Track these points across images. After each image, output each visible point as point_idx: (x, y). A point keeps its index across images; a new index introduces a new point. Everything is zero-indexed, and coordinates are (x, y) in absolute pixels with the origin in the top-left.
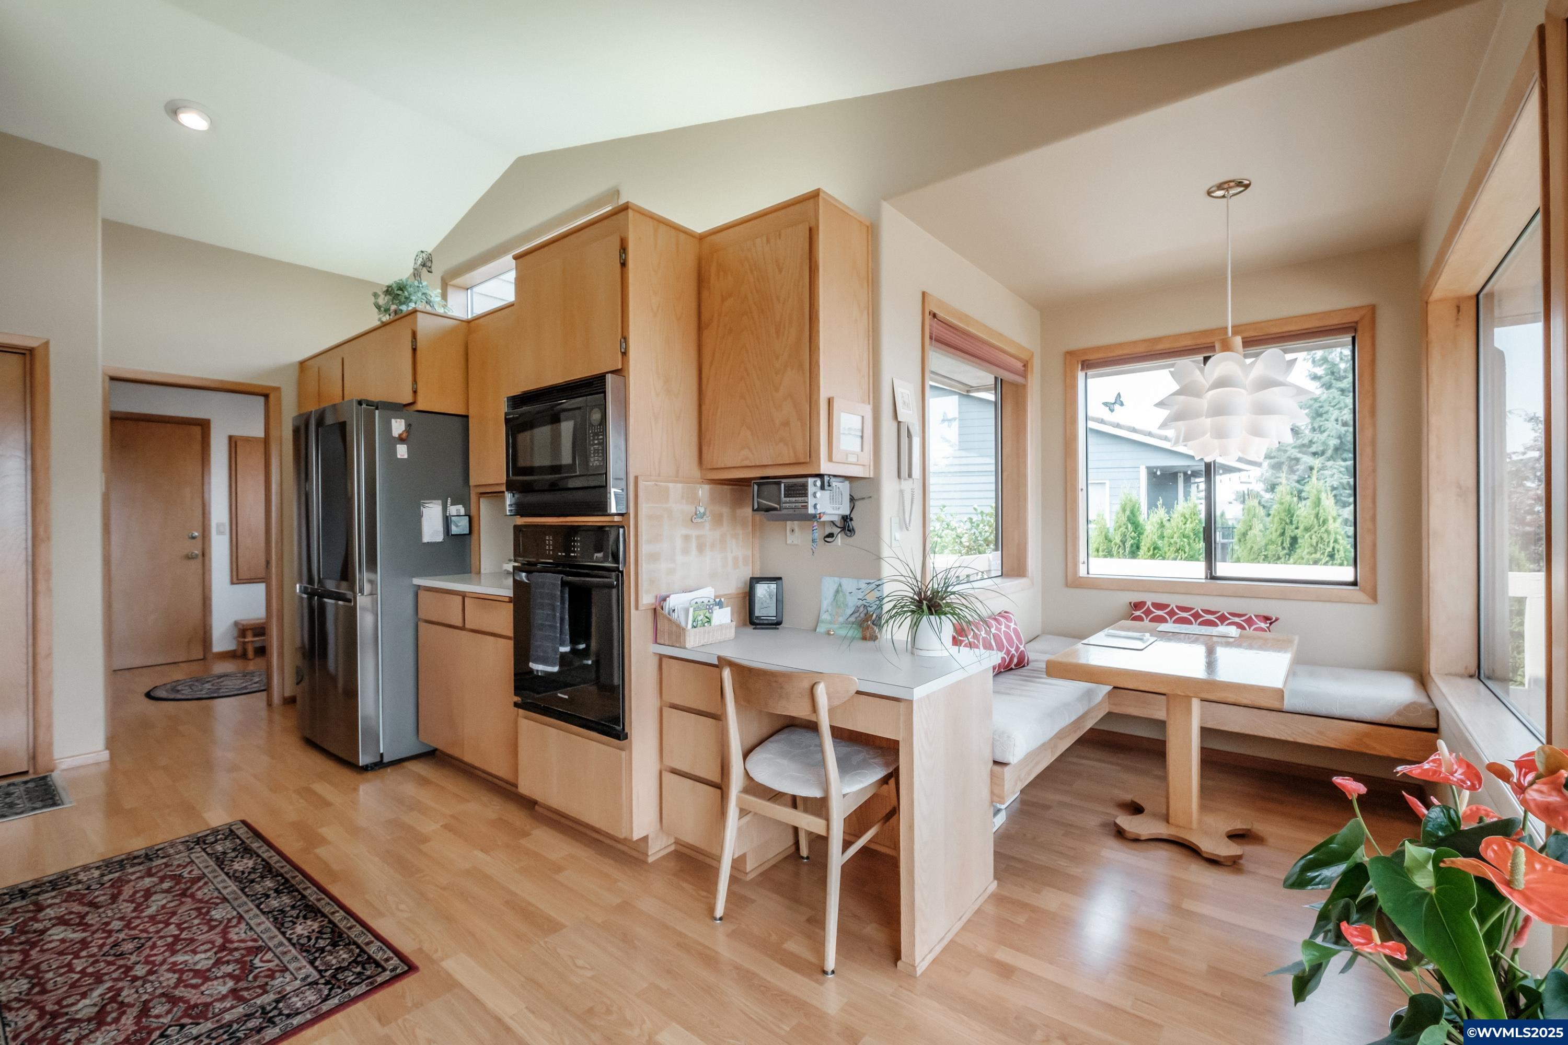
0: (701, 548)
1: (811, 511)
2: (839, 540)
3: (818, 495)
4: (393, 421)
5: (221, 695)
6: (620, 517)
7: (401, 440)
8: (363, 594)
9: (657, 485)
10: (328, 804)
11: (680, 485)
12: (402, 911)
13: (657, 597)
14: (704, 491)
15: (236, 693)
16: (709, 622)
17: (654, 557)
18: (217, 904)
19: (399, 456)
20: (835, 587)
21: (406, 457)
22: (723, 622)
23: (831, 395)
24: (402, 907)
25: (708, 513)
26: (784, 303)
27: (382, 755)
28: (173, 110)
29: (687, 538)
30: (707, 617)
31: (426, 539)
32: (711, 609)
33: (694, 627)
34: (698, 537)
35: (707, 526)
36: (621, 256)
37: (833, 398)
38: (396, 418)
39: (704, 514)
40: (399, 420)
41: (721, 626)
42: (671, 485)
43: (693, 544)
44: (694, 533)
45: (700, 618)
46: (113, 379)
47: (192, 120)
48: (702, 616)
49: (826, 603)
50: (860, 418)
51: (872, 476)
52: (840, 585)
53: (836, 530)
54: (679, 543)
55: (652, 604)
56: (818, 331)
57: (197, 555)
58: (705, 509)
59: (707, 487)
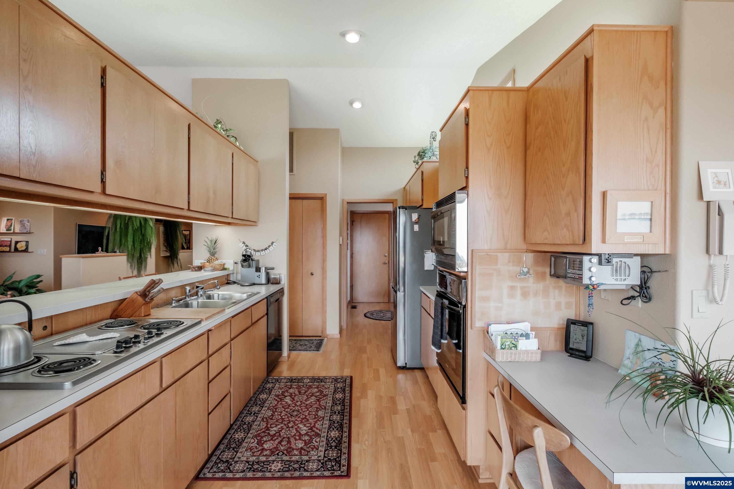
0: (525, 295)
1: (586, 281)
2: (639, 303)
3: (593, 269)
4: (413, 214)
5: (383, 319)
6: (465, 273)
7: (416, 223)
8: (399, 291)
9: (488, 255)
10: (379, 380)
11: (507, 254)
12: (365, 444)
13: (485, 323)
14: (529, 258)
15: (387, 319)
16: (516, 347)
17: (486, 299)
18: (322, 409)
19: (415, 230)
20: (637, 340)
21: (418, 230)
22: (529, 348)
23: (604, 190)
24: (367, 443)
25: (531, 272)
26: (568, 124)
27: (406, 364)
28: (351, 104)
29: (512, 288)
30: (513, 344)
31: (426, 268)
32: (517, 339)
33: (502, 348)
34: (522, 288)
35: (531, 280)
36: (465, 120)
37: (607, 191)
38: (414, 213)
39: (528, 272)
40: (415, 214)
41: (526, 351)
42: (499, 255)
43: (519, 292)
44: (519, 285)
45: (507, 344)
46: (348, 203)
47: (357, 105)
48: (509, 343)
49: (629, 352)
50: (649, 203)
51: (667, 252)
52: (640, 340)
53: (637, 294)
54: (505, 291)
55: (483, 327)
56: (592, 140)
57: (386, 263)
58: (529, 269)
59: (531, 256)
